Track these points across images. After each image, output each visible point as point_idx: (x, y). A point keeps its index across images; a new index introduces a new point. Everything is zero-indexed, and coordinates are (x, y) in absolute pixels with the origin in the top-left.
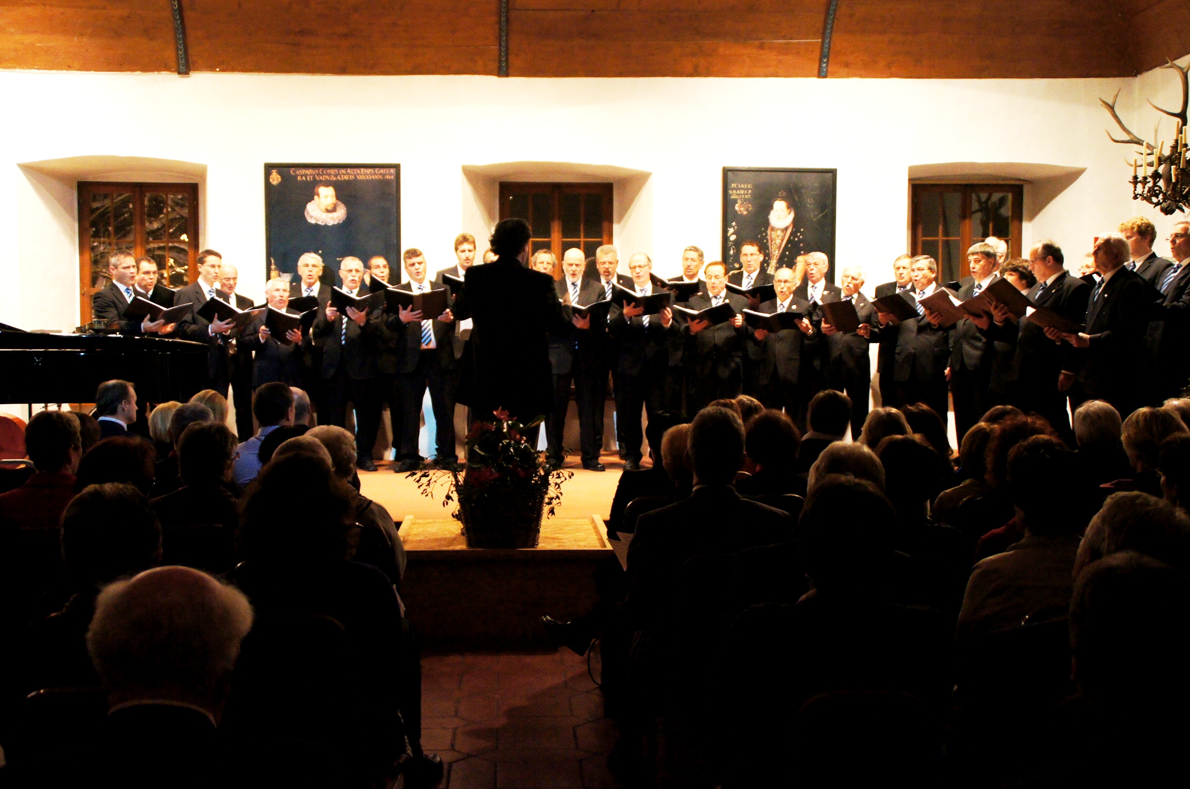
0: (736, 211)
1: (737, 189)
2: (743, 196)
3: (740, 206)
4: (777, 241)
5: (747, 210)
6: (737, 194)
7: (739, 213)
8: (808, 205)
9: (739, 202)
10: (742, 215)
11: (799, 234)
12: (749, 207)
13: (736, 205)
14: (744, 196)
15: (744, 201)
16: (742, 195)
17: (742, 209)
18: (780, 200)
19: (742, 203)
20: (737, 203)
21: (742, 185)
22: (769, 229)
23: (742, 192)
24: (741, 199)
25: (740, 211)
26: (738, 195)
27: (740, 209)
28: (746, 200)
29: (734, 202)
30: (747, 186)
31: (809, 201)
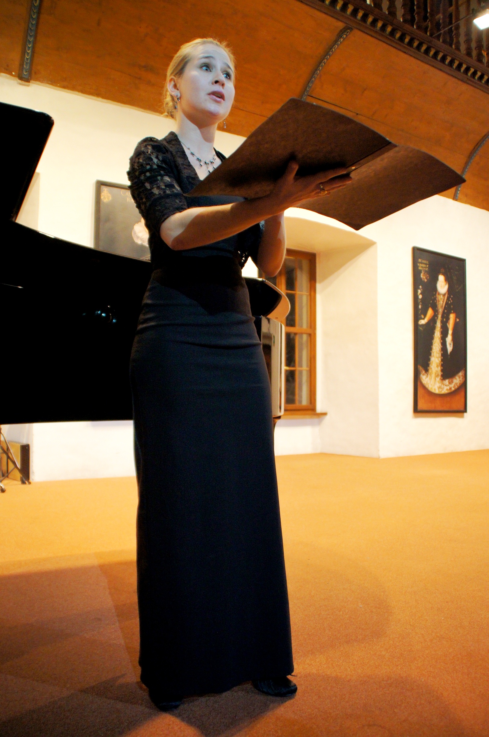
0: (421, 278)
1: (421, 263)
2: (424, 269)
4: (441, 302)
5: (426, 279)
8: (454, 280)
9: (423, 272)
10: (424, 281)
11: (450, 299)
12: (427, 277)
13: (421, 274)
17: (424, 277)
18: (441, 275)
19: (424, 273)
21: (424, 261)
22: (437, 294)
23: (424, 266)
25: (424, 279)
26: (422, 267)
27: (423, 277)
28: (426, 271)
29: (420, 272)
30: (426, 262)
31: (455, 278)
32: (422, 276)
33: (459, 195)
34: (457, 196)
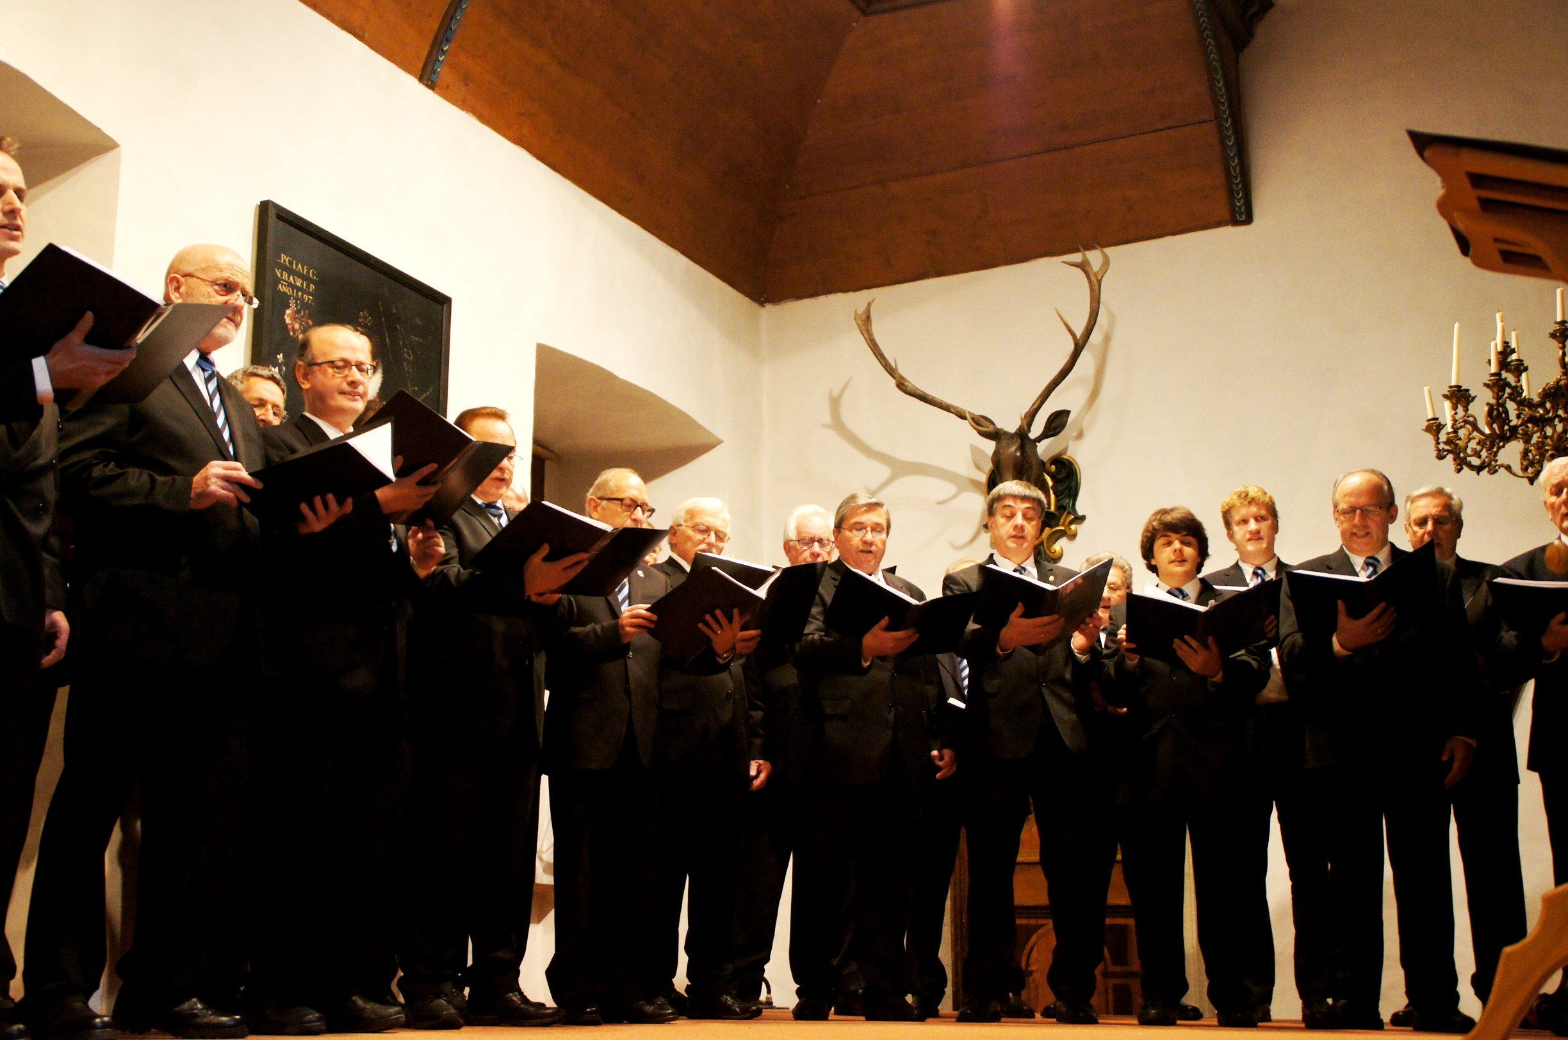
0: (287, 325)
1: (291, 272)
2: (300, 294)
3: (294, 319)
6: (290, 285)
7: (291, 334)
8: (405, 363)
9: (292, 302)
13: (288, 312)
14: (302, 296)
15: (301, 309)
16: (299, 289)
17: (297, 326)
18: (362, 333)
19: (298, 312)
20: (288, 307)
21: (300, 266)
23: (300, 282)
24: (297, 299)
25: (294, 330)
26: (293, 286)
27: (292, 324)
28: (304, 306)
29: (282, 302)
30: (308, 272)
31: (408, 355)
32: (288, 320)
33: (443, 72)
34: (434, 71)
